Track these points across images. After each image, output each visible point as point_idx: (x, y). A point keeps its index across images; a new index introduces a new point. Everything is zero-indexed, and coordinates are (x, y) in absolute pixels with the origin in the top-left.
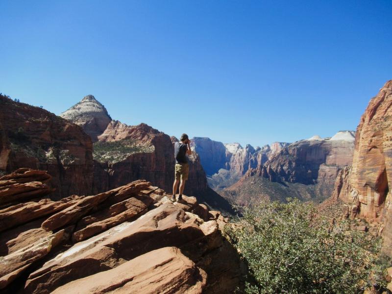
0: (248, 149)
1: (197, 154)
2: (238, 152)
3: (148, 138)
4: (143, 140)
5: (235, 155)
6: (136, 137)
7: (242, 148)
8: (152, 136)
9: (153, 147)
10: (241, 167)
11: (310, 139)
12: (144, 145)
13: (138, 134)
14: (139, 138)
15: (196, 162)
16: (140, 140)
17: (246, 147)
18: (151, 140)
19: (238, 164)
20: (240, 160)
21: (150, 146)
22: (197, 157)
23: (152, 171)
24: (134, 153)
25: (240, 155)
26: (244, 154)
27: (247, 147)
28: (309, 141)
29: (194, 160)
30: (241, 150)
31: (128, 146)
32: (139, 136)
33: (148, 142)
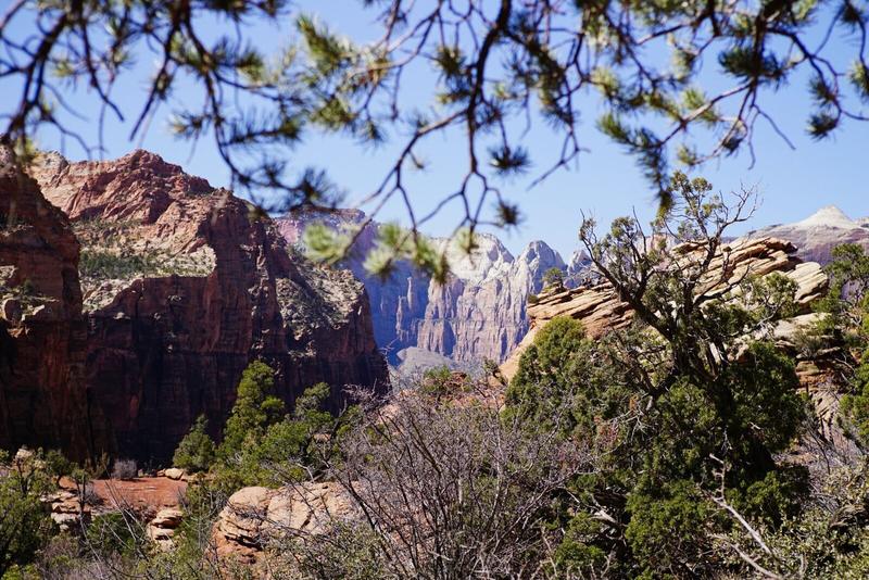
0: (534, 262)
1: (359, 285)
2: (492, 274)
3: (183, 214)
4: (161, 221)
5: (478, 289)
6: (123, 211)
7: (509, 258)
8: (199, 207)
9: (209, 252)
10: (504, 339)
11: (804, 224)
12: (165, 246)
13: (135, 196)
14: (140, 215)
15: (353, 316)
16: (143, 223)
17: (526, 252)
18: (195, 226)
19: (491, 330)
20: (502, 310)
21: (194, 249)
22: (359, 297)
23: (207, 353)
24: (138, 276)
25: (499, 288)
26: (520, 282)
27: (531, 256)
28: (804, 232)
29: (346, 309)
30: (506, 267)
31: (98, 249)
32: (141, 207)
33: (180, 232)
